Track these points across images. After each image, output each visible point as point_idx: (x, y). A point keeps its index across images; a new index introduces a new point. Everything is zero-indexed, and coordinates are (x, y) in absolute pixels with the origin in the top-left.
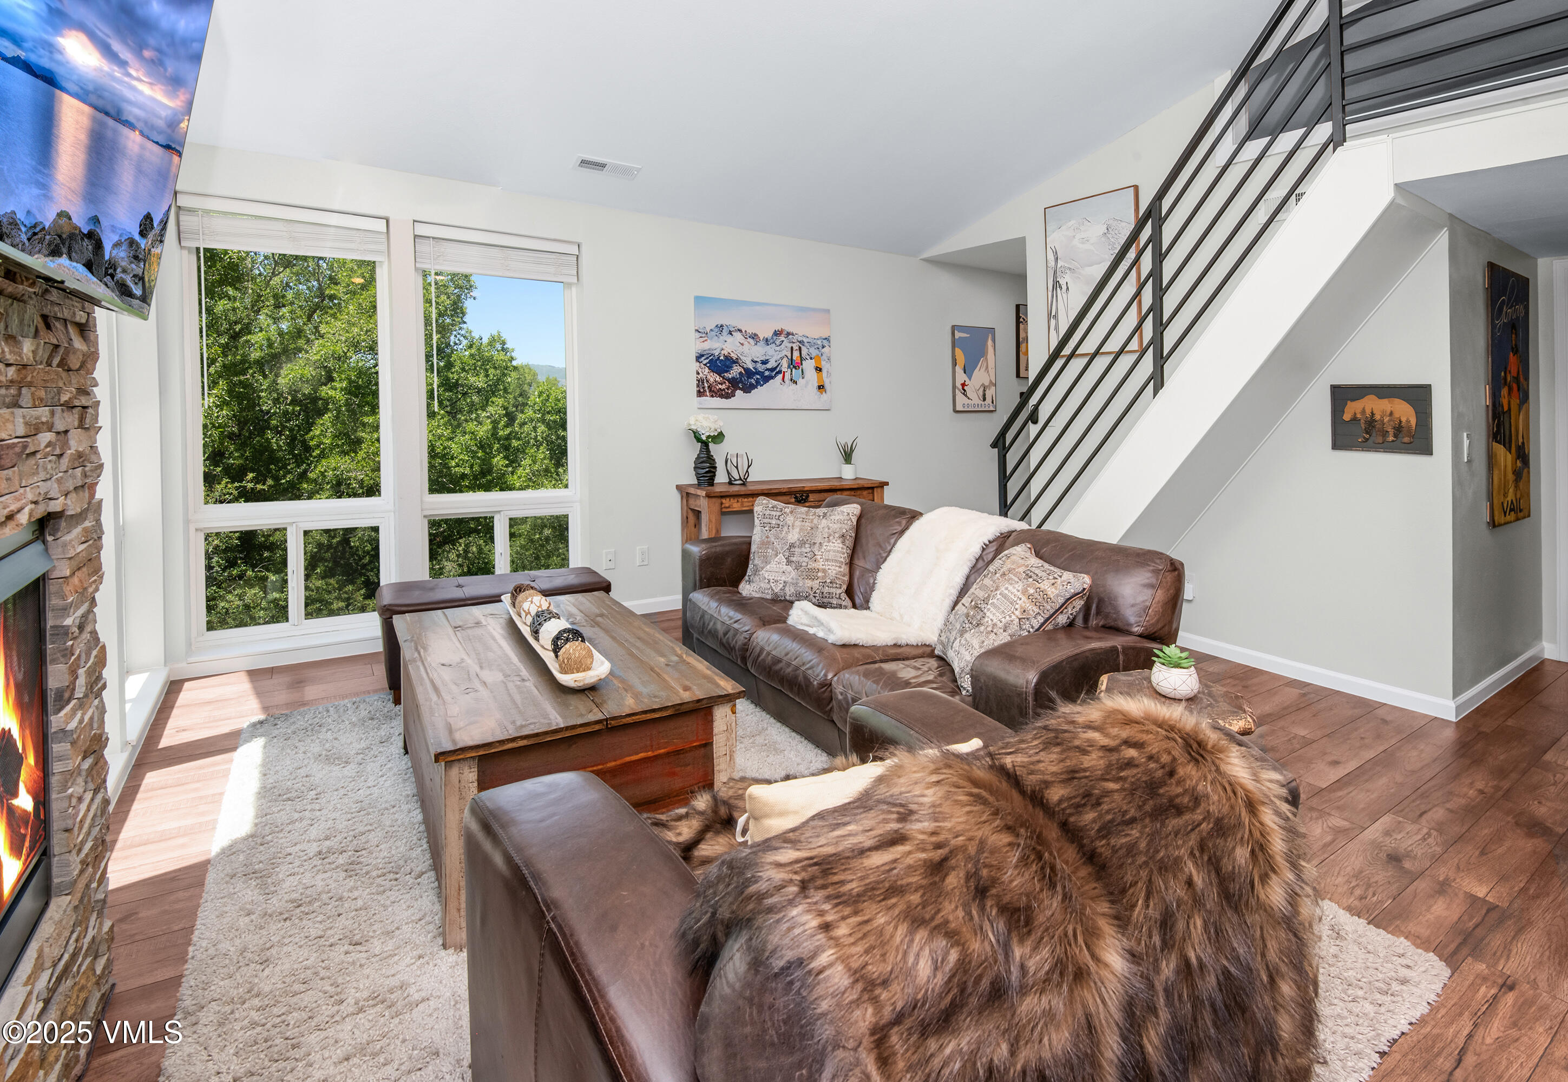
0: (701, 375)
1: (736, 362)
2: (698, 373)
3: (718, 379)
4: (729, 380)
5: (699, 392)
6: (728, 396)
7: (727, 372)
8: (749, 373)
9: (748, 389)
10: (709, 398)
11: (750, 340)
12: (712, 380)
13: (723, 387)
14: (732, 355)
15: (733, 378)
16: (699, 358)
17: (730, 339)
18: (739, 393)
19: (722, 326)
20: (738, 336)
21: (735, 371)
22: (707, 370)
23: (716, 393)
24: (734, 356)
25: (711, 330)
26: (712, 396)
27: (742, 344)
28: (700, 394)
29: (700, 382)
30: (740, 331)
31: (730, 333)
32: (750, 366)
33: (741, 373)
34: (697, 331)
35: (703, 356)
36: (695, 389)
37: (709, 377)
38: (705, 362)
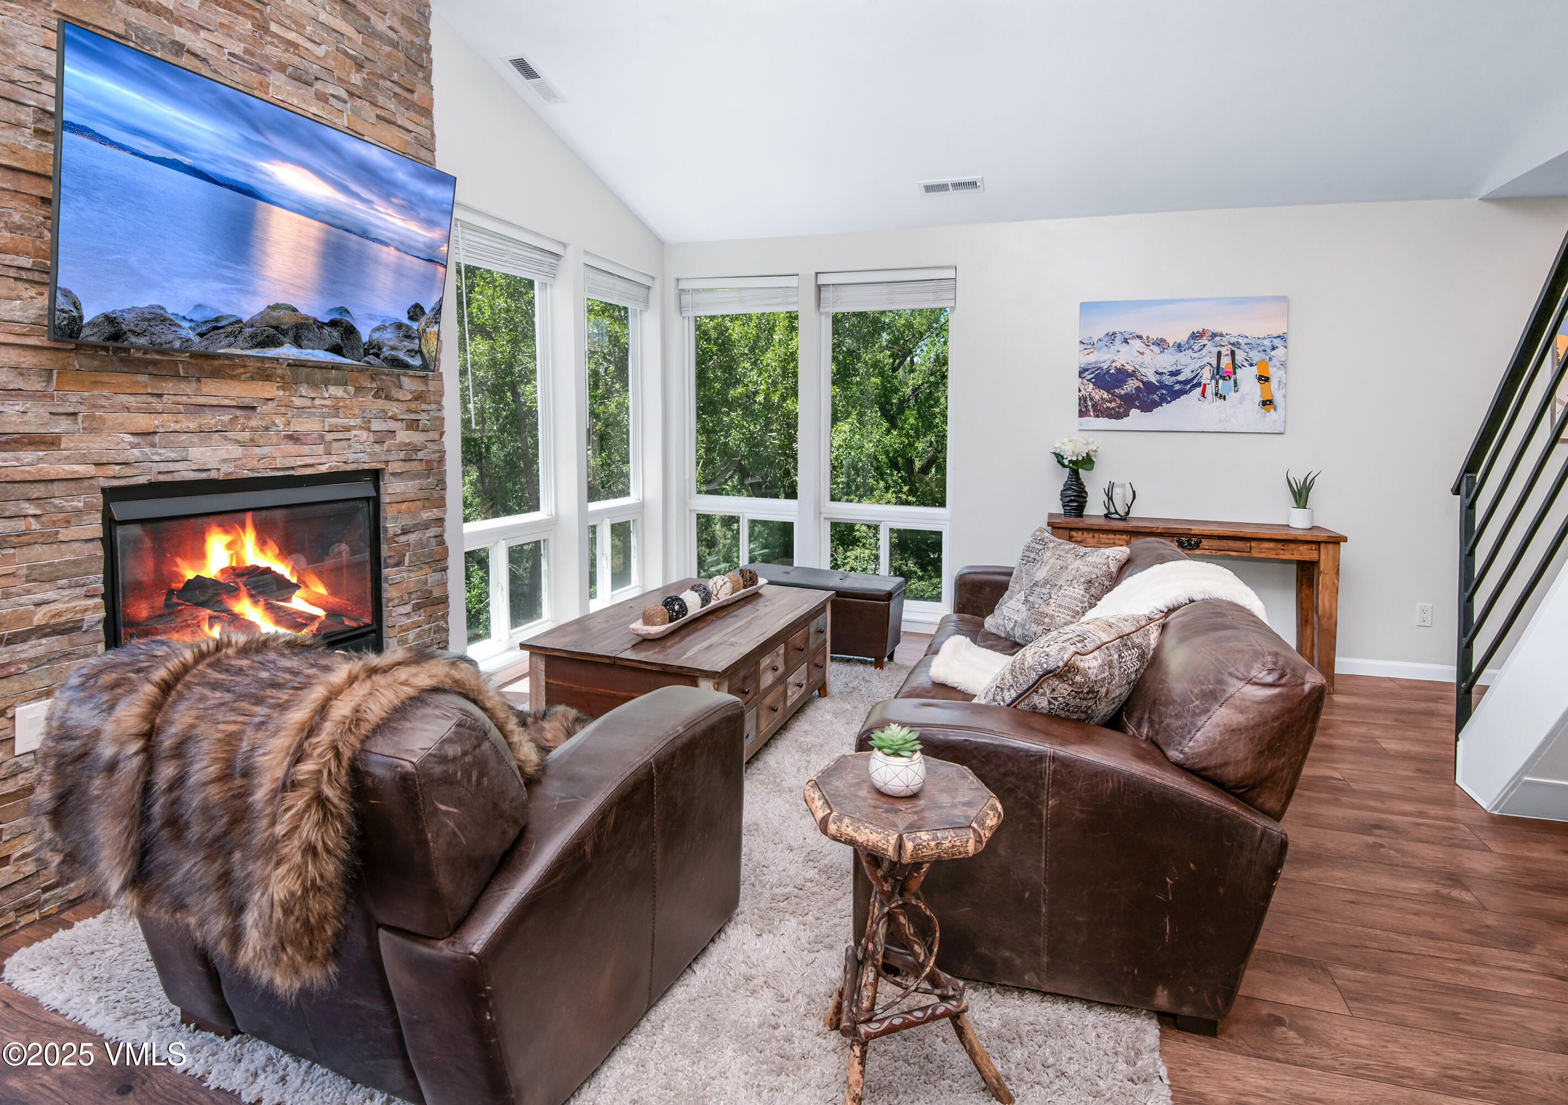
0: (1083, 392)
1: (1133, 375)
2: (1080, 391)
3: (1105, 395)
4: (1120, 397)
5: (1080, 411)
6: (1118, 416)
7: (1118, 388)
8: (1149, 387)
9: (1148, 407)
10: (1092, 419)
11: (1156, 349)
12: (1097, 397)
13: (1113, 405)
14: (1127, 367)
15: (1127, 394)
16: (1082, 372)
17: (1124, 348)
18: (1134, 412)
19: (1114, 334)
20: (1137, 345)
21: (1131, 386)
22: (1091, 386)
23: (1100, 411)
24: (1129, 368)
25: (1100, 340)
26: (1097, 416)
27: (1142, 354)
28: (1082, 414)
29: (1083, 400)
30: (1140, 337)
31: (1126, 341)
32: (1153, 379)
33: (1138, 388)
34: (1081, 342)
35: (1087, 370)
36: (1077, 408)
37: (1093, 394)
38: (1089, 377)
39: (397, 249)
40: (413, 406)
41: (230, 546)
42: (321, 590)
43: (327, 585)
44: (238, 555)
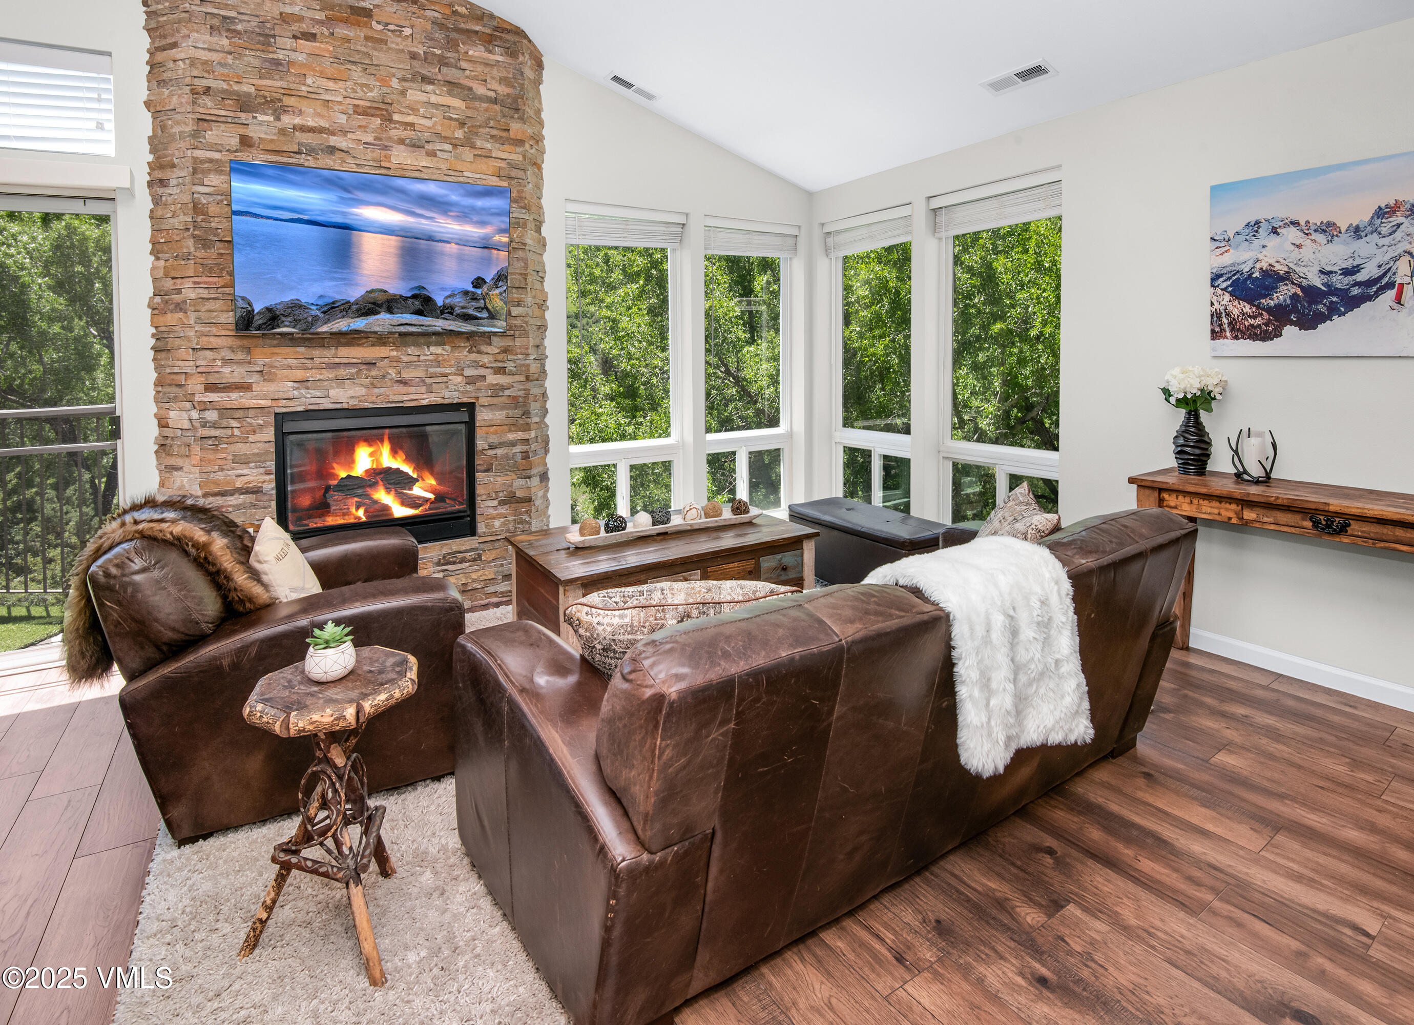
0: (1216, 306)
1: (1286, 278)
2: (1212, 304)
3: (1247, 309)
4: (1269, 310)
5: (1213, 331)
6: (1266, 337)
7: (1265, 297)
8: (1311, 293)
9: (1309, 322)
10: (1229, 342)
11: (1321, 238)
12: (1236, 312)
13: (1258, 321)
14: (1278, 267)
15: (1278, 306)
16: (1215, 278)
17: (1273, 241)
18: (1290, 331)
19: (1257, 223)
20: (1292, 234)
21: (1283, 294)
22: (1227, 297)
23: (1240, 331)
24: (1281, 269)
25: (1238, 233)
26: (1236, 338)
27: (1299, 246)
28: (1216, 335)
29: (1216, 316)
30: (1295, 223)
31: (1275, 231)
32: (1317, 281)
33: (1294, 297)
34: (1213, 239)
35: (1220, 276)
36: (1208, 328)
37: (1230, 308)
38: (1224, 285)
39: (457, 244)
40: (500, 357)
41: (371, 455)
42: (433, 482)
43: (436, 479)
44: (378, 461)
